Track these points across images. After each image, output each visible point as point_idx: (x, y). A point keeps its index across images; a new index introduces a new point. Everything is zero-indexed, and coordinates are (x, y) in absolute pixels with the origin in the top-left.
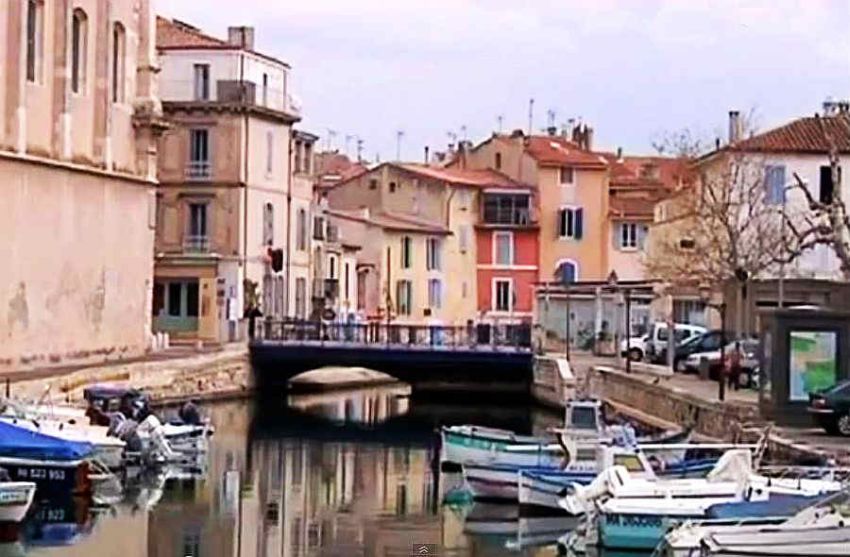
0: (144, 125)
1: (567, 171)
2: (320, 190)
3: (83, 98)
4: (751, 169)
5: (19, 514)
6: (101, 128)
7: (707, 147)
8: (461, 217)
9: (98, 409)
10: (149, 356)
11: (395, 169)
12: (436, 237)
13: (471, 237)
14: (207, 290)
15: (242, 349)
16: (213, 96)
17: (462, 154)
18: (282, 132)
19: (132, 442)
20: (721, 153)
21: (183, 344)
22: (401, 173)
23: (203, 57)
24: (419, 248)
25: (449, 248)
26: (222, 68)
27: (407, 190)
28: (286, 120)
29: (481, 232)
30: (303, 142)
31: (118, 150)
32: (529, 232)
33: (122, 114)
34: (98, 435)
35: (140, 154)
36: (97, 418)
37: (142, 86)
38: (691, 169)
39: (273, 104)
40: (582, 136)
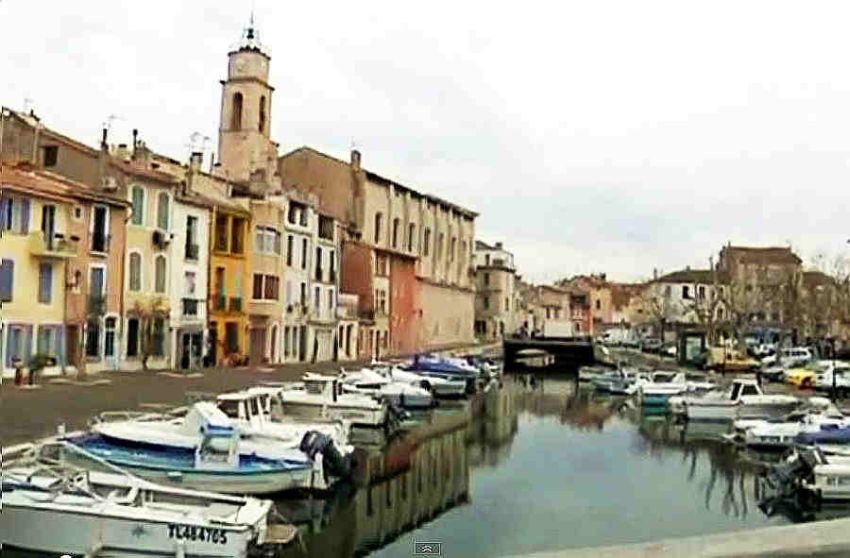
0: (472, 273)
1: (599, 288)
2: (522, 294)
3: (454, 265)
4: (663, 287)
5: (462, 391)
6: (459, 272)
7: (646, 281)
8: (565, 302)
9: (470, 359)
10: (473, 345)
11: (544, 287)
12: (557, 308)
13: (568, 309)
14: (489, 324)
15: (500, 344)
16: (491, 263)
17: (565, 282)
18: (511, 276)
19: (482, 371)
20: (651, 282)
21: (484, 342)
22: (546, 288)
23: (489, 252)
24: (552, 312)
25: (561, 313)
26: (494, 255)
27: (549, 294)
28: (513, 271)
29: (572, 307)
30: (518, 278)
31: (464, 281)
32: (587, 308)
33: (465, 271)
34: (471, 368)
35: (471, 282)
36: (471, 363)
37: (471, 261)
38: (640, 288)
39: (509, 267)
40: (603, 277)
